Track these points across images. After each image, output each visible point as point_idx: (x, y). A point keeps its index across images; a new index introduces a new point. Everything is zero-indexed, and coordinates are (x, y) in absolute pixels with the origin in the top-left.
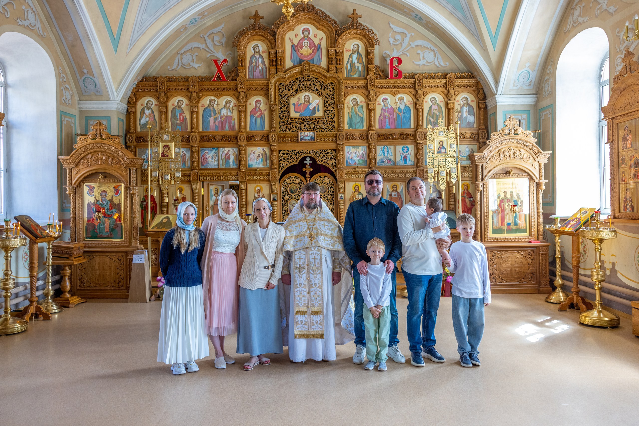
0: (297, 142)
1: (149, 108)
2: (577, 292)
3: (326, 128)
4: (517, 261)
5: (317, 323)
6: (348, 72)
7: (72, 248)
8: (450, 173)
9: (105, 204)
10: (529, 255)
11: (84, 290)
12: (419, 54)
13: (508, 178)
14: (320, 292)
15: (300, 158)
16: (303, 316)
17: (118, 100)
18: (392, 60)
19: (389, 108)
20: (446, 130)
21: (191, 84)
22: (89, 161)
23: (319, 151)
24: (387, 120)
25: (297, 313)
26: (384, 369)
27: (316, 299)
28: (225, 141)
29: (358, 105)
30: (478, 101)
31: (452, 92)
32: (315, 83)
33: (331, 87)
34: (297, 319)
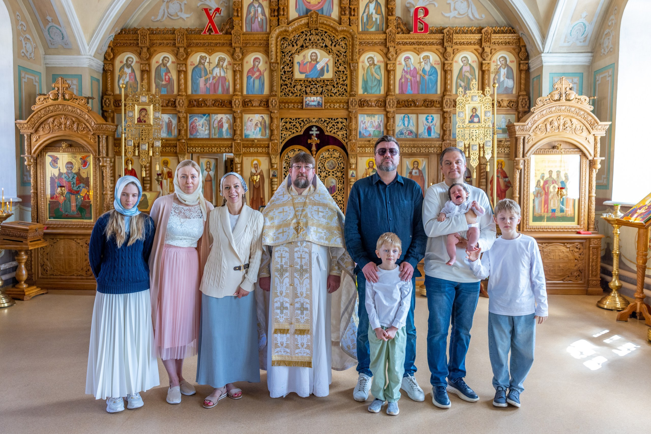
0: (302, 108)
1: (129, 66)
2: (642, 299)
3: (336, 93)
4: (562, 255)
5: (302, 346)
6: (364, 25)
7: (27, 230)
8: (483, 147)
9: (71, 178)
10: (577, 248)
11: (47, 278)
12: (450, 4)
13: (555, 154)
14: (307, 303)
15: (305, 127)
16: (285, 335)
17: (90, 55)
18: (417, 10)
19: (412, 69)
20: (480, 94)
21: (178, 38)
22: (51, 126)
23: (327, 119)
24: (409, 84)
25: (276, 331)
26: (395, 412)
27: (302, 313)
28: (218, 106)
29: (375, 65)
30: (519, 61)
31: (487, 50)
32: (324, 38)
33: (342, 43)
34: (276, 339)
